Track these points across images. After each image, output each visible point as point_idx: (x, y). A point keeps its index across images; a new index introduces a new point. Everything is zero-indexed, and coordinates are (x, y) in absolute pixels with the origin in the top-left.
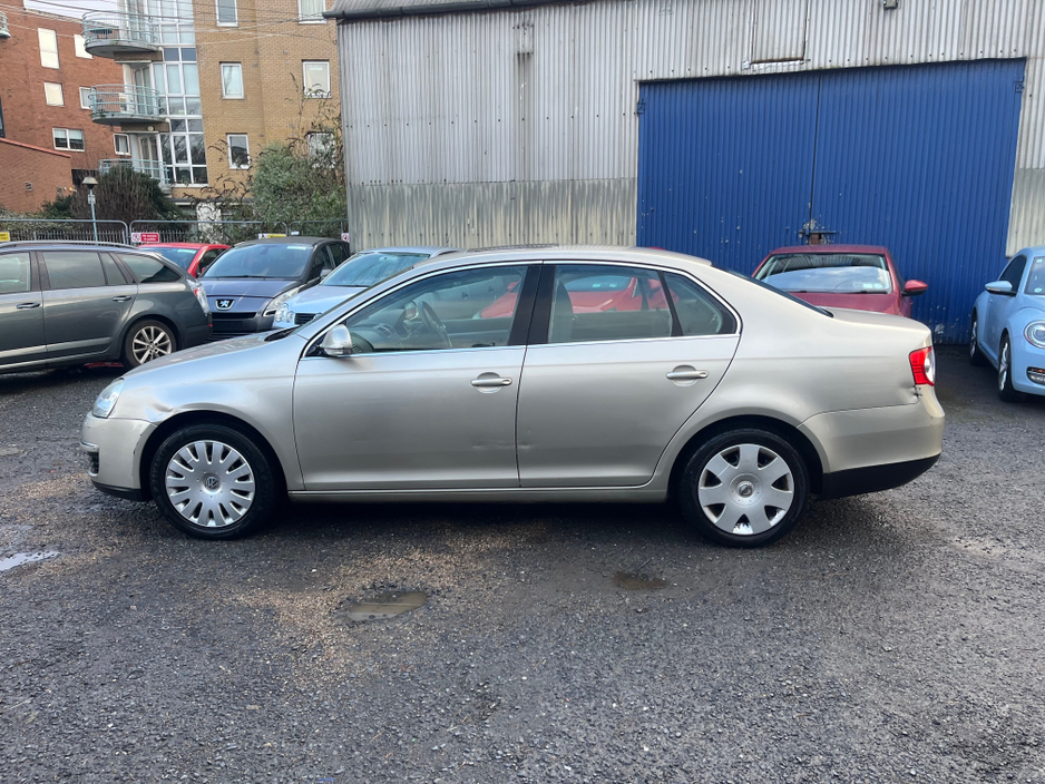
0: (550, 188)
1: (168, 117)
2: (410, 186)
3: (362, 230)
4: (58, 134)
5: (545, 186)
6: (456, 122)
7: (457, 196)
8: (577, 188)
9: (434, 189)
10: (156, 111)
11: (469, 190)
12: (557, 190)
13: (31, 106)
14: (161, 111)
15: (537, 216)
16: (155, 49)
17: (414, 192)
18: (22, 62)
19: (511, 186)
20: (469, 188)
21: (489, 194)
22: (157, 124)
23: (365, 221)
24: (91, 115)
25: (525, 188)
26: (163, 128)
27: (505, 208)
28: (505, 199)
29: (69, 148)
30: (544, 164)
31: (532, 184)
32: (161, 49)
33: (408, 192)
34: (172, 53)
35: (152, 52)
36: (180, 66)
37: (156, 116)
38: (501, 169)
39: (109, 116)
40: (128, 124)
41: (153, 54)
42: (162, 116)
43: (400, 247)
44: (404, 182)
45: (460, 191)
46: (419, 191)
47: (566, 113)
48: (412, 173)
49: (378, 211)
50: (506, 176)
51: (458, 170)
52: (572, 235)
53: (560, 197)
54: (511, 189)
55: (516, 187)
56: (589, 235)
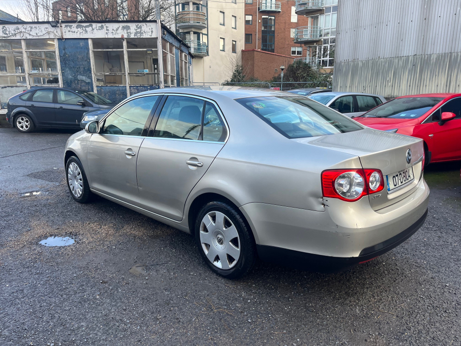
0: (436, 58)
1: (323, 38)
2: (362, 61)
3: (338, 85)
4: (293, 49)
5: (434, 57)
6: (389, 24)
7: (384, 65)
8: (453, 57)
9: (373, 62)
10: (318, 36)
11: (390, 62)
12: (441, 58)
13: (285, 39)
14: (321, 36)
15: (427, 75)
16: (321, 8)
17: (363, 64)
18: (284, 21)
19: (414, 58)
20: (391, 61)
21: (401, 63)
22: (317, 42)
23: (340, 80)
24: (293, 40)
25: (422, 59)
26: (320, 43)
27: (409, 71)
28: (409, 66)
29: (296, 55)
30: (434, 44)
31: (426, 56)
32: (324, 8)
33: (360, 64)
34: (328, 9)
35: (321, 10)
36: (331, 15)
37: (318, 38)
38: (409, 49)
39: (299, 40)
40: (307, 43)
41: (320, 11)
42: (320, 38)
43: (353, 92)
44: (359, 60)
45: (386, 63)
46: (366, 64)
47: (452, 12)
48: (364, 54)
49: (346, 75)
50: (411, 53)
51: (386, 51)
52: (446, 86)
53: (442, 63)
54: (414, 60)
55: (417, 58)
56: (457, 86)
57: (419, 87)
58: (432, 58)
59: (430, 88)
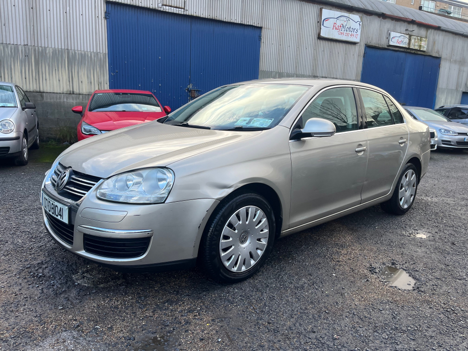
0: (53, 53)
5: (49, 51)
19: (25, 48)
21: (8, 51)
25: (35, 50)
27: (21, 62)
28: (20, 56)
31: (40, 48)
38: (17, 37)
50: (20, 42)
52: (69, 81)
53: (60, 59)
54: (25, 50)
55: (29, 49)
56: (80, 82)
57: (38, 80)
58: (47, 52)
59: (51, 82)
